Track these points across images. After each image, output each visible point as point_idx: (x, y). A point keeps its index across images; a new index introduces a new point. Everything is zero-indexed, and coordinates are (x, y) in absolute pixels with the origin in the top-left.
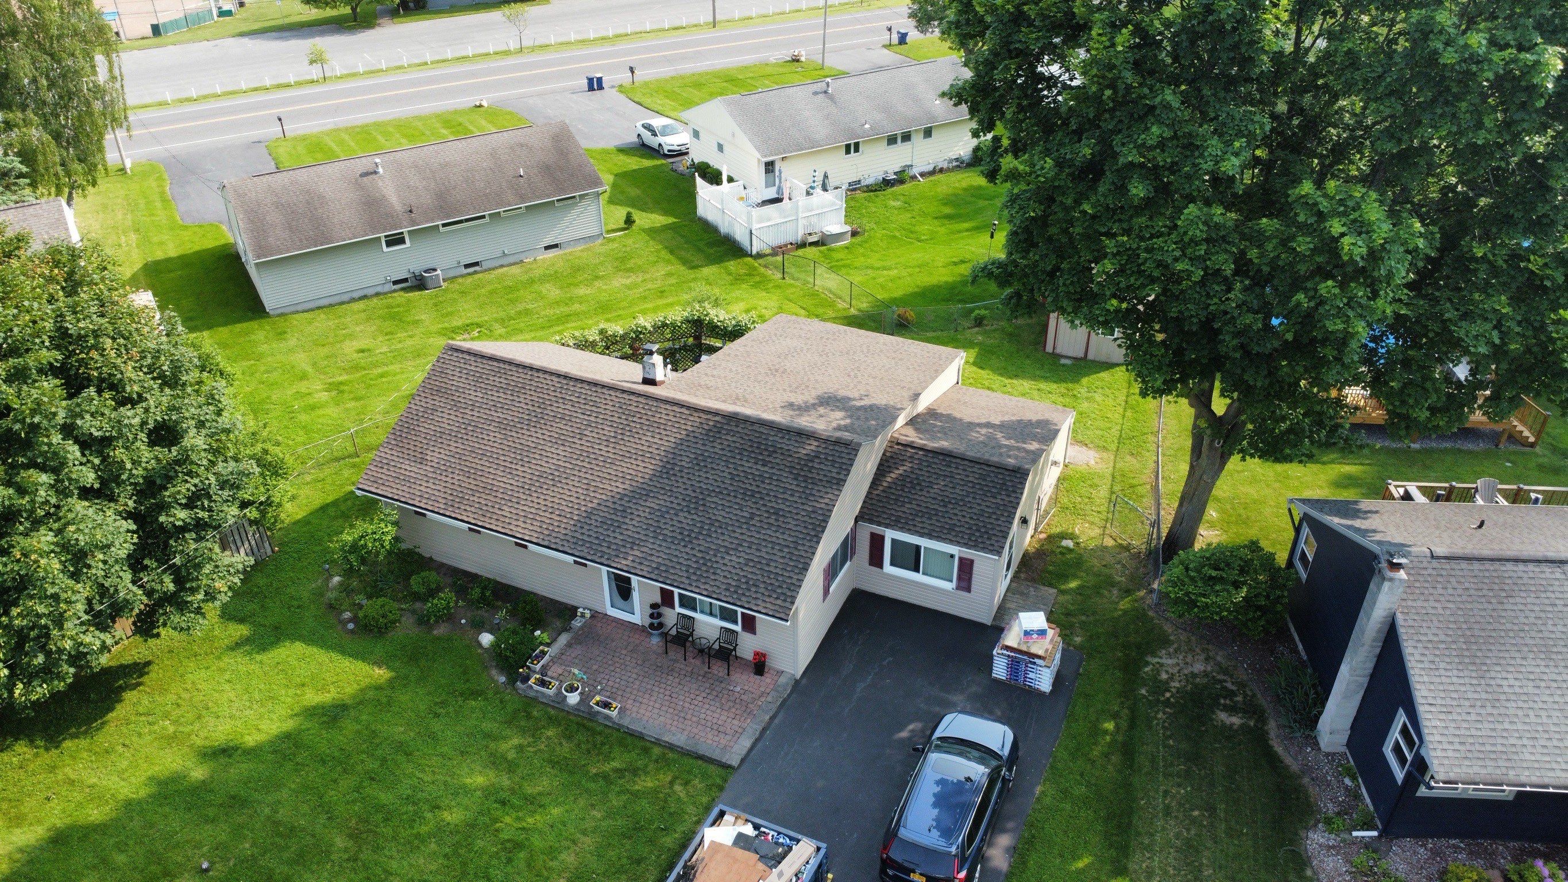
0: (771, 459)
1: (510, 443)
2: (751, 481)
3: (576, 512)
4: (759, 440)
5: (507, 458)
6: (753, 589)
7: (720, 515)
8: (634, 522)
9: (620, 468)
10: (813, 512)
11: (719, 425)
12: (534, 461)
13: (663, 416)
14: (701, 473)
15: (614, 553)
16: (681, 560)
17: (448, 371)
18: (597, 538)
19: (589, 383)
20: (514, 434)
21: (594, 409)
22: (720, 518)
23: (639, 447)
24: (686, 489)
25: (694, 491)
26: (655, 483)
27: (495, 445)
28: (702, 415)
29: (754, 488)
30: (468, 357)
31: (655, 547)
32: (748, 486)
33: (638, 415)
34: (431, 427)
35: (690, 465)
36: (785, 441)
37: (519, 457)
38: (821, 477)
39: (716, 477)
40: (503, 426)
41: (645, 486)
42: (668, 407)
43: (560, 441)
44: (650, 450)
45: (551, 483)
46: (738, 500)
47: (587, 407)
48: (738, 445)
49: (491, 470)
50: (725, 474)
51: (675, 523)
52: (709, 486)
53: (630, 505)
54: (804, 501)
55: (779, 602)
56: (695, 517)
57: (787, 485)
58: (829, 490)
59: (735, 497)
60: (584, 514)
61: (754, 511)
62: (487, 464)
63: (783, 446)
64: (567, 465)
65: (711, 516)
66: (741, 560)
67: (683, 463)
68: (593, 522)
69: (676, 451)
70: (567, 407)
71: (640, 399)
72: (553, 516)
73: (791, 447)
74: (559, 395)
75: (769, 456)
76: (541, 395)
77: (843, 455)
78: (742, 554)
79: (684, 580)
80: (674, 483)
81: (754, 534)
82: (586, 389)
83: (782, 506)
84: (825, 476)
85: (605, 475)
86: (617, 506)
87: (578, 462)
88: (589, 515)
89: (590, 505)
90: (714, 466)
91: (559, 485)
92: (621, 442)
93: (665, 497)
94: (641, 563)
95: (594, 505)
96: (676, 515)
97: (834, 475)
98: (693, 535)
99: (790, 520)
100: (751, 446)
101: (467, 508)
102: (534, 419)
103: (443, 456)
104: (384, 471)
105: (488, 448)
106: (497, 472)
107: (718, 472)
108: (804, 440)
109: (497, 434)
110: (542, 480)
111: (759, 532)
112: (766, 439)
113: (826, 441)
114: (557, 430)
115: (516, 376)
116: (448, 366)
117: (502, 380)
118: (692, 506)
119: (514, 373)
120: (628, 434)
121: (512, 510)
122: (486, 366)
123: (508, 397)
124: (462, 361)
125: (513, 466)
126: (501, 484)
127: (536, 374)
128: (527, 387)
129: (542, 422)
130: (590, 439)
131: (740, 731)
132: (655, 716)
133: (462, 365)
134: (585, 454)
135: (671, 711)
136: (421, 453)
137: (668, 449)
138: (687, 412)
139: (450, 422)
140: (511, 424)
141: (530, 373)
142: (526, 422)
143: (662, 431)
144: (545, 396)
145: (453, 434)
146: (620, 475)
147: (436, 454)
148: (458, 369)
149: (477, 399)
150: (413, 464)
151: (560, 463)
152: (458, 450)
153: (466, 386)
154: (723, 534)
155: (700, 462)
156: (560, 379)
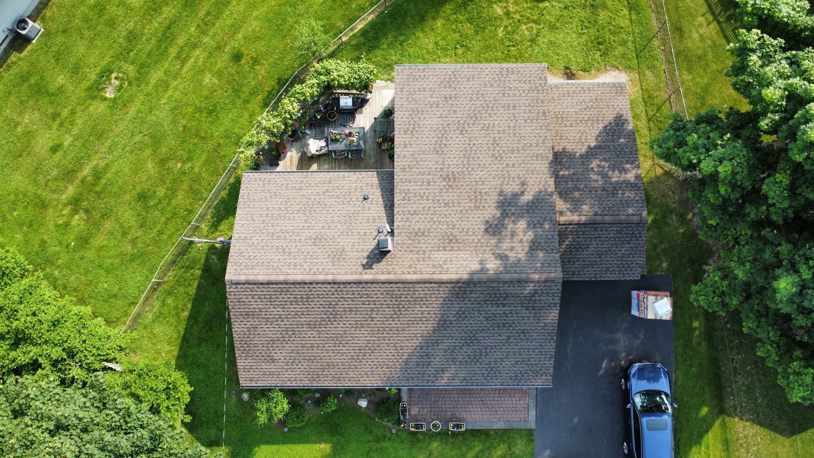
0: (507, 302)
1: (326, 335)
2: (500, 318)
3: (397, 364)
4: (494, 292)
5: (330, 345)
6: (526, 375)
7: (488, 342)
8: (437, 360)
9: (409, 332)
10: (546, 326)
11: (463, 289)
12: (350, 342)
13: (421, 292)
14: (465, 322)
15: (434, 379)
16: (477, 372)
17: (244, 300)
18: (419, 374)
19: (355, 283)
20: (324, 329)
21: (369, 299)
22: (489, 344)
23: (415, 315)
24: (460, 333)
25: (466, 333)
26: (439, 335)
27: (316, 339)
28: (447, 285)
29: (503, 321)
30: (250, 286)
31: (457, 369)
32: (499, 321)
33: (404, 296)
34: (261, 339)
35: (455, 318)
36: (511, 288)
37: (338, 342)
38: (543, 305)
39: (476, 322)
40: (312, 326)
41: (432, 338)
42: (421, 285)
43: (359, 325)
44: (424, 316)
45: (370, 351)
46: (496, 331)
47: (363, 299)
48: (481, 299)
49: (324, 354)
50: (481, 318)
51: (463, 353)
52: (474, 328)
53: (429, 351)
54: (537, 321)
55: (543, 377)
56: (473, 347)
57: (523, 315)
58: (551, 311)
59: (493, 330)
60: (403, 364)
61: (509, 334)
62: (318, 351)
63: (511, 291)
64: (373, 338)
65: (483, 344)
66: (513, 362)
67: (451, 318)
68: (411, 366)
69: (441, 312)
70: (349, 302)
71: (398, 285)
72: (383, 369)
73: (516, 291)
74: (339, 296)
75: (504, 300)
76: (324, 299)
77: (553, 288)
78: (512, 359)
79: (483, 381)
80: (450, 331)
81: (514, 347)
82: (355, 288)
83: (525, 328)
84: (545, 303)
85: (403, 338)
86: (421, 354)
87: (380, 335)
88: (407, 362)
89: (403, 357)
90: (471, 315)
91: (376, 351)
92: (401, 316)
93: (449, 341)
94: (453, 379)
95: (406, 357)
96: (461, 349)
97: (551, 301)
98: (477, 357)
99: (533, 334)
100: (490, 297)
101: (325, 379)
102: (331, 316)
103: (285, 354)
104: (252, 373)
105: (312, 342)
106: (329, 354)
107: (476, 318)
108: (524, 284)
109: (312, 332)
110: (363, 351)
111: (517, 345)
112: (498, 290)
113: (538, 282)
114: (352, 319)
115: (298, 291)
116: (240, 296)
117: (289, 296)
118: (469, 342)
119: (294, 289)
120: (403, 309)
121: (355, 373)
122: (269, 289)
123: (302, 306)
124: (248, 290)
125: (338, 348)
126: (337, 360)
127: (311, 286)
128: (311, 297)
129: (338, 316)
130: (379, 319)
131: (526, 406)
132: (481, 416)
133: (250, 293)
134: (381, 329)
135: (487, 409)
136: (268, 356)
137: (435, 312)
138: (436, 285)
139: (272, 332)
140: (317, 323)
141: (306, 286)
142: (327, 320)
143: (425, 302)
144: (329, 299)
145: (281, 339)
146: (413, 335)
147: (279, 354)
148: (250, 297)
149: (280, 313)
150: (268, 364)
151: (368, 338)
152: (292, 348)
153: (265, 306)
154: (495, 352)
155: (461, 315)
156: (332, 285)
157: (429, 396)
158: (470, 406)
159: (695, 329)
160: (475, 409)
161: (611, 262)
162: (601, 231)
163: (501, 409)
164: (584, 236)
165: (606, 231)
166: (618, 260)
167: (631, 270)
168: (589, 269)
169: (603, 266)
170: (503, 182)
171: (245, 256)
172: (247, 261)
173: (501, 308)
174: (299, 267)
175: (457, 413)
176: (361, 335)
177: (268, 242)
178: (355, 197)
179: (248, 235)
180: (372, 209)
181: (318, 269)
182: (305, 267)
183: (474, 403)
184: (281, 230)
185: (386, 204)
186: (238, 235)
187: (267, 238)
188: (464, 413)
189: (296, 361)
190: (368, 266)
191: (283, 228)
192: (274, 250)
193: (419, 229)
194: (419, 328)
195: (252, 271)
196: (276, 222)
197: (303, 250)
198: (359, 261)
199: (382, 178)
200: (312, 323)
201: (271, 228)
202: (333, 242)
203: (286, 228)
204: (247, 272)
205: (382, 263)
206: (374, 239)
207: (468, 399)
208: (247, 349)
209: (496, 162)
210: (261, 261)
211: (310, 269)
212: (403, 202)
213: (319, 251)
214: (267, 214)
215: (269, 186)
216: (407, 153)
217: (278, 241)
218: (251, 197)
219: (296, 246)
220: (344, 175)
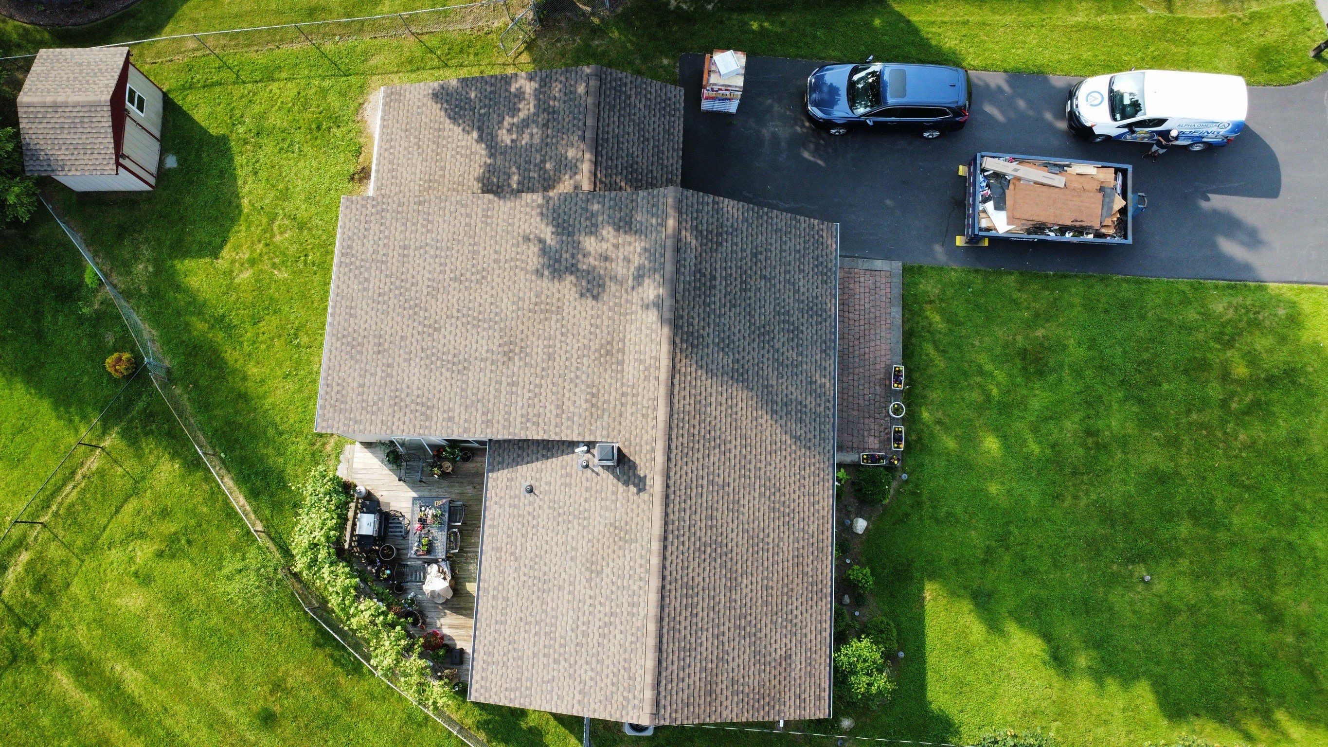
0: (708, 273)
1: (749, 563)
2: (733, 287)
3: (798, 453)
4: (691, 289)
5: (765, 558)
6: (820, 259)
7: (769, 309)
8: (794, 390)
9: (749, 427)
10: (747, 221)
11: (685, 337)
12: (762, 525)
13: (687, 402)
14: (736, 339)
15: (823, 398)
16: (814, 332)
17: (685, 697)
18: (815, 420)
19: (667, 505)
20: (739, 566)
21: (694, 486)
22: (772, 307)
23: (723, 415)
24: (754, 349)
25: (754, 340)
27: (754, 580)
28: (677, 360)
29: (738, 282)
30: (663, 682)
31: (808, 360)
32: (738, 289)
33: (692, 430)
34: (751, 673)
35: (730, 354)
36: (687, 264)
37: (761, 545)
38: (715, 220)
39: (737, 323)
40: (733, 584)
41: (759, 393)
42: (676, 401)
43: (735, 508)
44: (724, 402)
45: (777, 494)
46: (752, 294)
47: (693, 495)
48: (701, 311)
49: (780, 569)
50: (732, 314)
51: (785, 349)
52: (746, 327)
53: (779, 400)
54: (739, 232)
55: (825, 235)
56: (776, 332)
57: (729, 251)
58: (725, 209)
59: (750, 298)
60: (798, 444)
61: (758, 276)
62: (775, 579)
63: (692, 264)
64: (757, 486)
65: (772, 316)
66: (801, 276)
67: (730, 361)
68: (802, 432)
69: (719, 374)
70: (698, 519)
71: (674, 436)
72: (807, 476)
73: (693, 256)
74: (687, 534)
75: (705, 276)
76: (691, 559)
77: (690, 203)
78: (796, 277)
79: (828, 325)
80: (750, 364)
81: (777, 271)
82: (675, 507)
83: (748, 252)
84: (712, 217)
85: (758, 439)
86: (784, 414)
87: (752, 475)
88: (797, 438)
89: (789, 442)
90: (726, 328)
91: (778, 485)
92: (723, 437)
93: (765, 368)
94: (825, 368)
95: (788, 437)
96: (778, 350)
97: (710, 208)
98: (792, 328)
99: (759, 240)
100: (700, 297)
101: (819, 573)
102: (719, 550)
103: (778, 635)
104: (807, 695)
105: (759, 588)
106: (780, 561)
107: (731, 322)
108: (682, 244)
109: (743, 586)
110: (777, 506)
111: (775, 267)
112: (689, 283)
113: (680, 223)
114: (725, 516)
115: (675, 603)
116: (679, 701)
117: (682, 618)
118: (767, 338)
119: (672, 608)
120: (713, 433)
121: (811, 522)
122: (670, 650)
123: (700, 597)
124: (669, 687)
125: (771, 546)
126: (791, 549)
127: (668, 578)
128: (685, 580)
129: (719, 539)
130: (726, 474)
131: (868, 273)
132: (883, 341)
133: (674, 684)
134: (743, 472)
135: (872, 331)
136: (780, 664)
137: (719, 383)
138: (677, 376)
139: (741, 653)
140: (729, 575)
141: (668, 587)
142: (724, 558)
143: (703, 397)
144: (691, 551)
145: (753, 639)
146: (754, 423)
147: (778, 646)
148: (681, 685)
149: (710, 636)
150: (793, 666)
151: (757, 495)
152: (769, 621)
153: (698, 661)
154: (784, 300)
155: (726, 344)
156: (669, 543)
157: (851, 418)
158: (867, 356)
159: (761, 26)
160: (872, 349)
161: (656, 126)
162: (608, 133)
163: (873, 310)
164: (614, 158)
165: (608, 125)
166: (654, 116)
167: (670, 99)
168: (665, 157)
169: (661, 136)
170: (522, 269)
171: (612, 693)
172: (621, 689)
173: (718, 283)
174: (635, 599)
175: (878, 377)
176: (751, 505)
177: (590, 653)
178: (527, 508)
179: (578, 689)
180: (549, 479)
181: (641, 566)
182: (636, 588)
183: (862, 351)
184: (572, 630)
185: (543, 456)
186: (576, 706)
187: (585, 654)
188: (878, 366)
189: (790, 617)
190: (640, 484)
191: (569, 628)
192: (606, 642)
193: (586, 401)
194: (744, 412)
195: (639, 679)
196: (558, 639)
197: (608, 592)
198: (631, 497)
199: (499, 463)
200: (729, 584)
201: (567, 649)
202: (598, 541)
203: (570, 621)
204: (638, 688)
205: (638, 462)
206: (598, 474)
207: (857, 360)
208: (767, 700)
209: (489, 279)
210: (622, 663)
211: (641, 579)
212: (542, 424)
213: (611, 564)
214: (545, 655)
215: (496, 655)
216: (463, 417)
217: (591, 636)
218: (513, 685)
219: (601, 603)
220: (490, 527)
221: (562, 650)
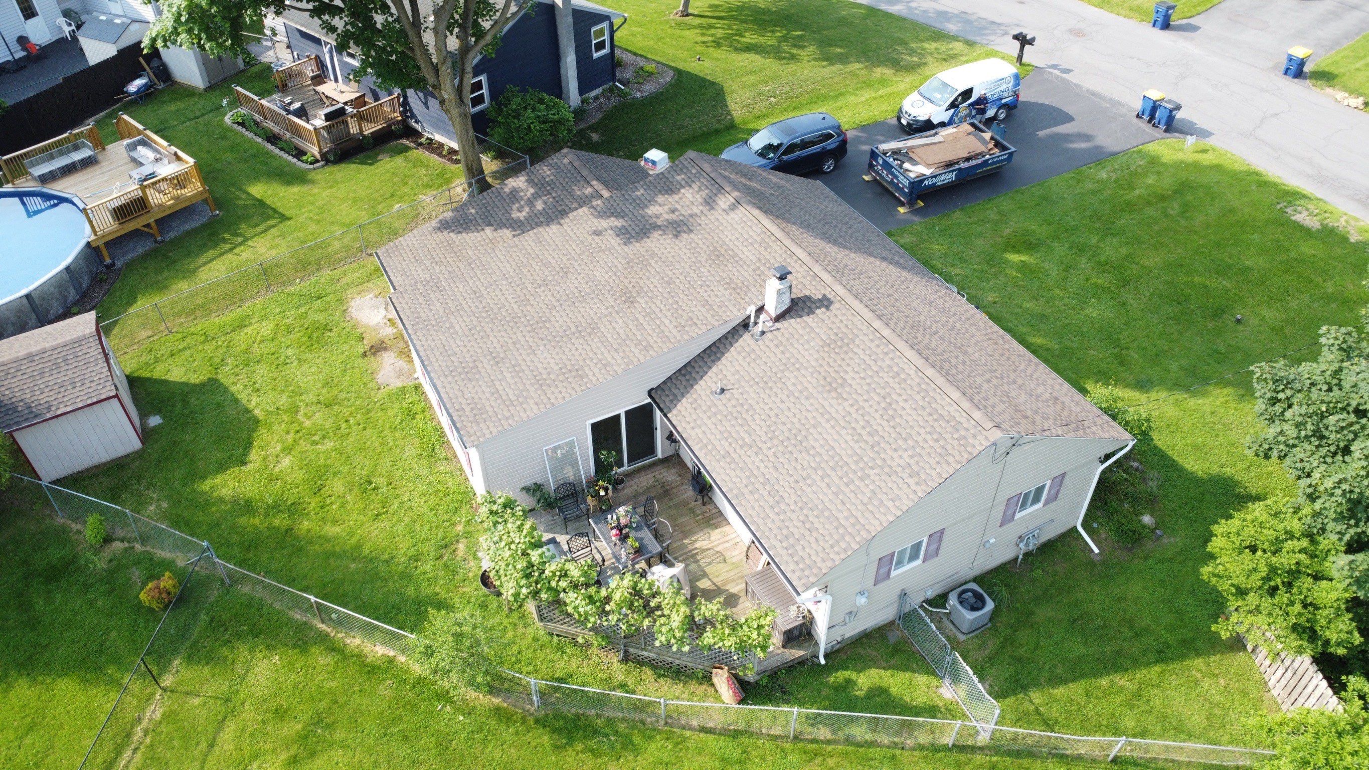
1: (960, 340)
5: (967, 338)
6: (825, 195)
12: (942, 319)
13: (812, 249)
17: (1009, 418)
19: (860, 300)
20: (954, 340)
21: (868, 293)
23: (846, 258)
27: (975, 350)
29: (782, 197)
32: (785, 200)
33: (832, 263)
34: (1041, 406)
35: (816, 229)
37: (955, 330)
39: (803, 215)
41: (859, 251)
42: (803, 247)
43: (912, 308)
44: (838, 252)
45: (933, 304)
47: (873, 298)
49: (986, 345)
51: (851, 232)
54: (757, 176)
56: (835, 223)
59: (798, 206)
61: (792, 197)
62: (989, 350)
67: (820, 233)
69: (819, 238)
70: (891, 311)
71: (823, 264)
72: (943, 296)
74: (894, 319)
75: (756, 191)
76: (913, 333)
80: (835, 237)
81: (802, 196)
85: (885, 273)
89: (908, 277)
93: (847, 239)
95: (905, 275)
96: (846, 232)
101: (1017, 350)
102: (928, 330)
103: (1032, 385)
105: (984, 355)
106: (980, 340)
107: (799, 214)
108: (724, 175)
109: (971, 353)
110: (941, 310)
111: (799, 194)
113: (711, 166)
117: (948, 368)
118: (832, 225)
119: (933, 360)
121: (977, 321)
122: (962, 387)
123: (947, 356)
124: (989, 410)
125: (963, 331)
128: (924, 345)
129: (921, 324)
130: (884, 289)
134: (894, 289)
136: (1056, 403)
138: (791, 235)
139: (1018, 393)
140: (953, 345)
141: (916, 348)
142: (937, 335)
143: (821, 247)
144: (908, 329)
145: (1017, 385)
146: (873, 265)
148: (996, 410)
149: (982, 381)
150: (1067, 404)
151: (919, 303)
152: (1015, 376)
153: (992, 396)
154: (823, 209)
156: (887, 322)
165: (600, 175)
171: (943, 447)
172: (948, 436)
174: (895, 369)
177: (892, 440)
178: (729, 405)
179: (905, 475)
180: (733, 370)
181: (878, 346)
182: (888, 362)
186: (918, 489)
189: (1027, 374)
190: (825, 302)
194: (859, 259)
195: (957, 415)
199: (672, 401)
200: (959, 350)
205: (807, 293)
206: (778, 329)
221: (861, 465)
